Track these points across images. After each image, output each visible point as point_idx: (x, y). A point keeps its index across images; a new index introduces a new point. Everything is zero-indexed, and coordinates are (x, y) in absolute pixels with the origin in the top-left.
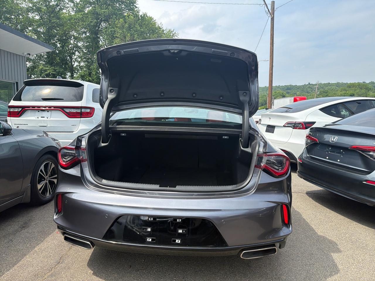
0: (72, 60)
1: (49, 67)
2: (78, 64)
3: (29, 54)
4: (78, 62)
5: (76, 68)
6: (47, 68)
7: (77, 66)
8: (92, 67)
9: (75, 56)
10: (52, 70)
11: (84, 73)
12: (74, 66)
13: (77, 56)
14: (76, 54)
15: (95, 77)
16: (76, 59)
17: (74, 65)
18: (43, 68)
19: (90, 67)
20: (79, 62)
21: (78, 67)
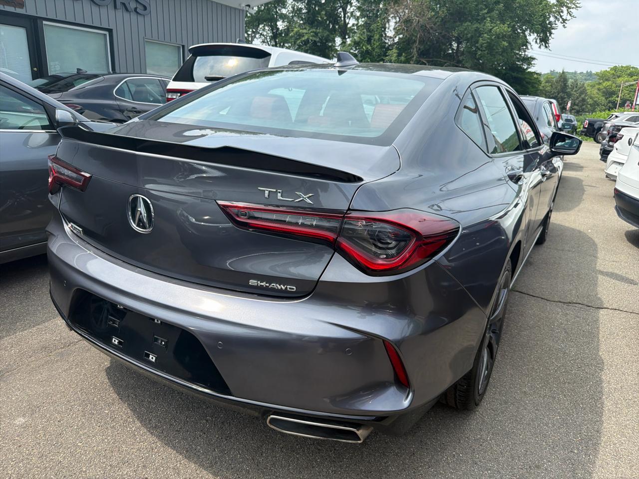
0: (347, 16)
1: (308, 28)
2: (356, 23)
3: (249, 6)
4: (355, 18)
5: (351, 30)
6: (305, 31)
7: (353, 25)
8: (373, 26)
9: (351, 7)
10: (312, 34)
11: (360, 38)
12: (349, 26)
13: (355, 6)
14: (354, 4)
15: (378, 44)
16: (352, 13)
17: (348, 23)
18: (299, 31)
19: (370, 26)
20: (357, 19)
21: (355, 28)
